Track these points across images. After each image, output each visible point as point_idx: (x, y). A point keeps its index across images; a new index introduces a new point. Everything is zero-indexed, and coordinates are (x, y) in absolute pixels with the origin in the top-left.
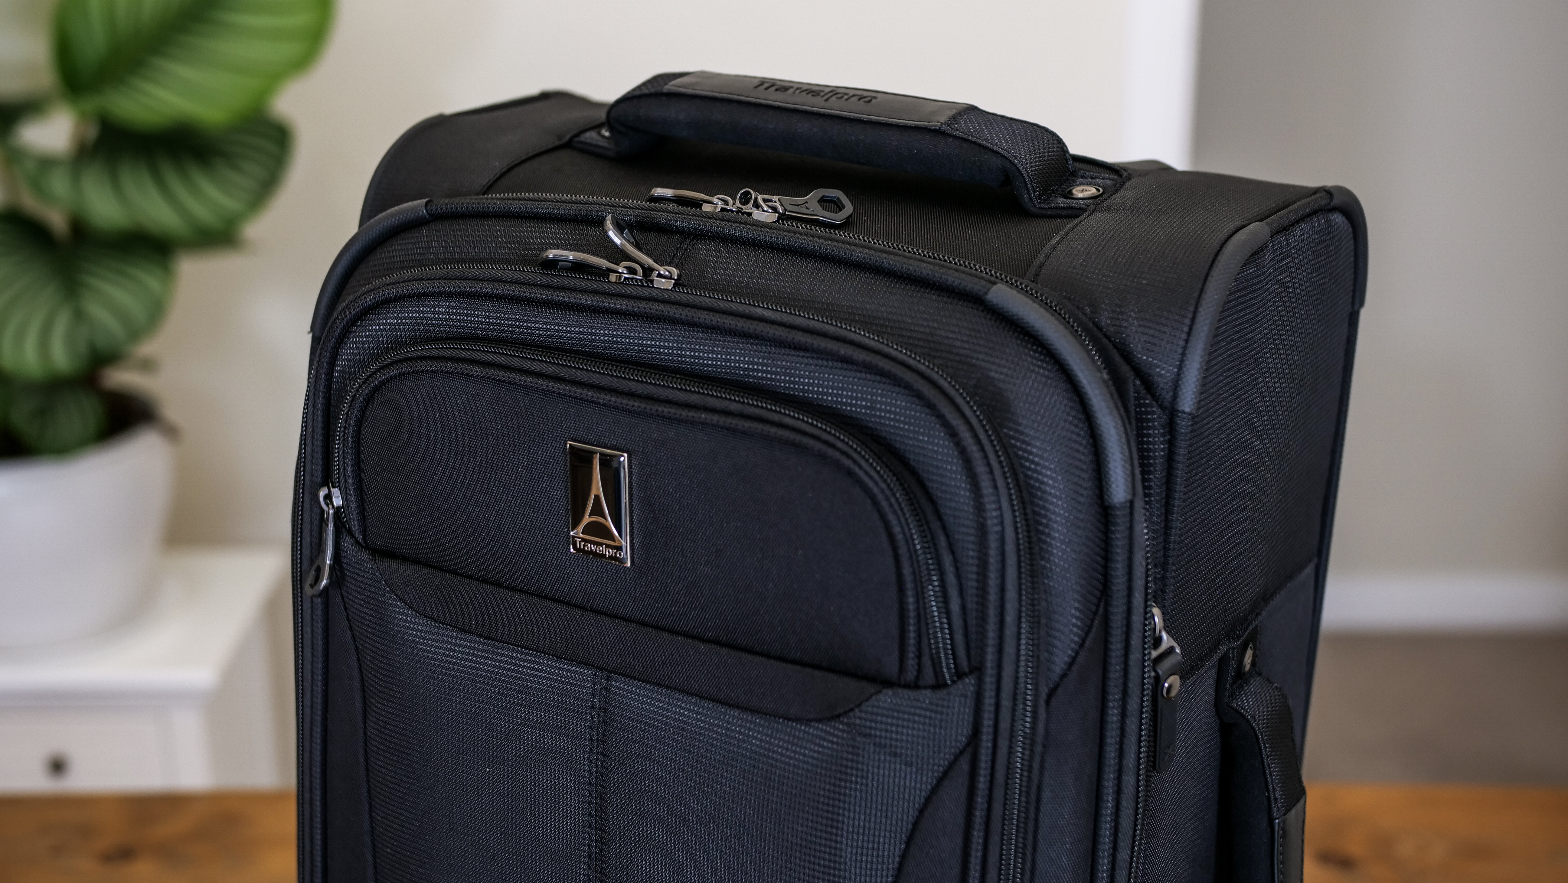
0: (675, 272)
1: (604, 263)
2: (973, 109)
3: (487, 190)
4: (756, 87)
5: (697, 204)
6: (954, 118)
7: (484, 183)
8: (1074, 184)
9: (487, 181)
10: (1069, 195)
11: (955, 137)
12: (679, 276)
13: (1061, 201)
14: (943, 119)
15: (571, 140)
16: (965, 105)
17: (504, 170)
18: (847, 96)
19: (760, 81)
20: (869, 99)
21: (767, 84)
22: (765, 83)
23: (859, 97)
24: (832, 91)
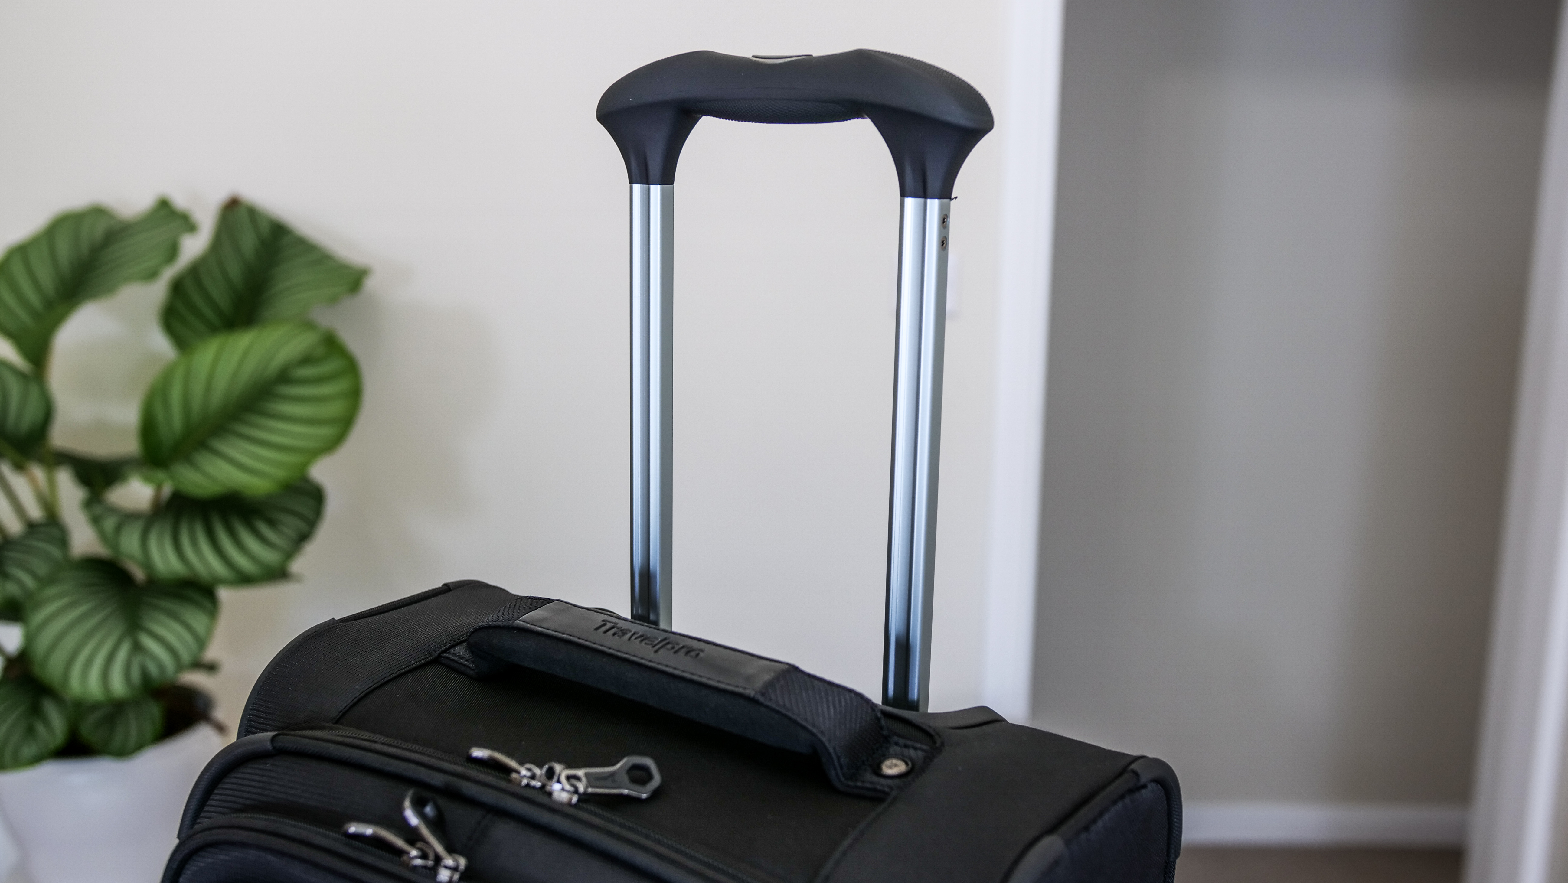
0: (462, 862)
1: (400, 843)
2: (793, 670)
3: (340, 720)
4: (597, 629)
5: (508, 770)
6: (770, 684)
7: (341, 709)
8: (885, 757)
9: (345, 705)
10: (878, 772)
11: (767, 707)
12: (468, 868)
13: (869, 777)
14: (759, 684)
15: (439, 655)
16: (787, 666)
17: (364, 693)
18: (677, 647)
19: (603, 621)
20: (697, 652)
21: (609, 625)
22: (608, 623)
23: (688, 650)
24: (665, 639)
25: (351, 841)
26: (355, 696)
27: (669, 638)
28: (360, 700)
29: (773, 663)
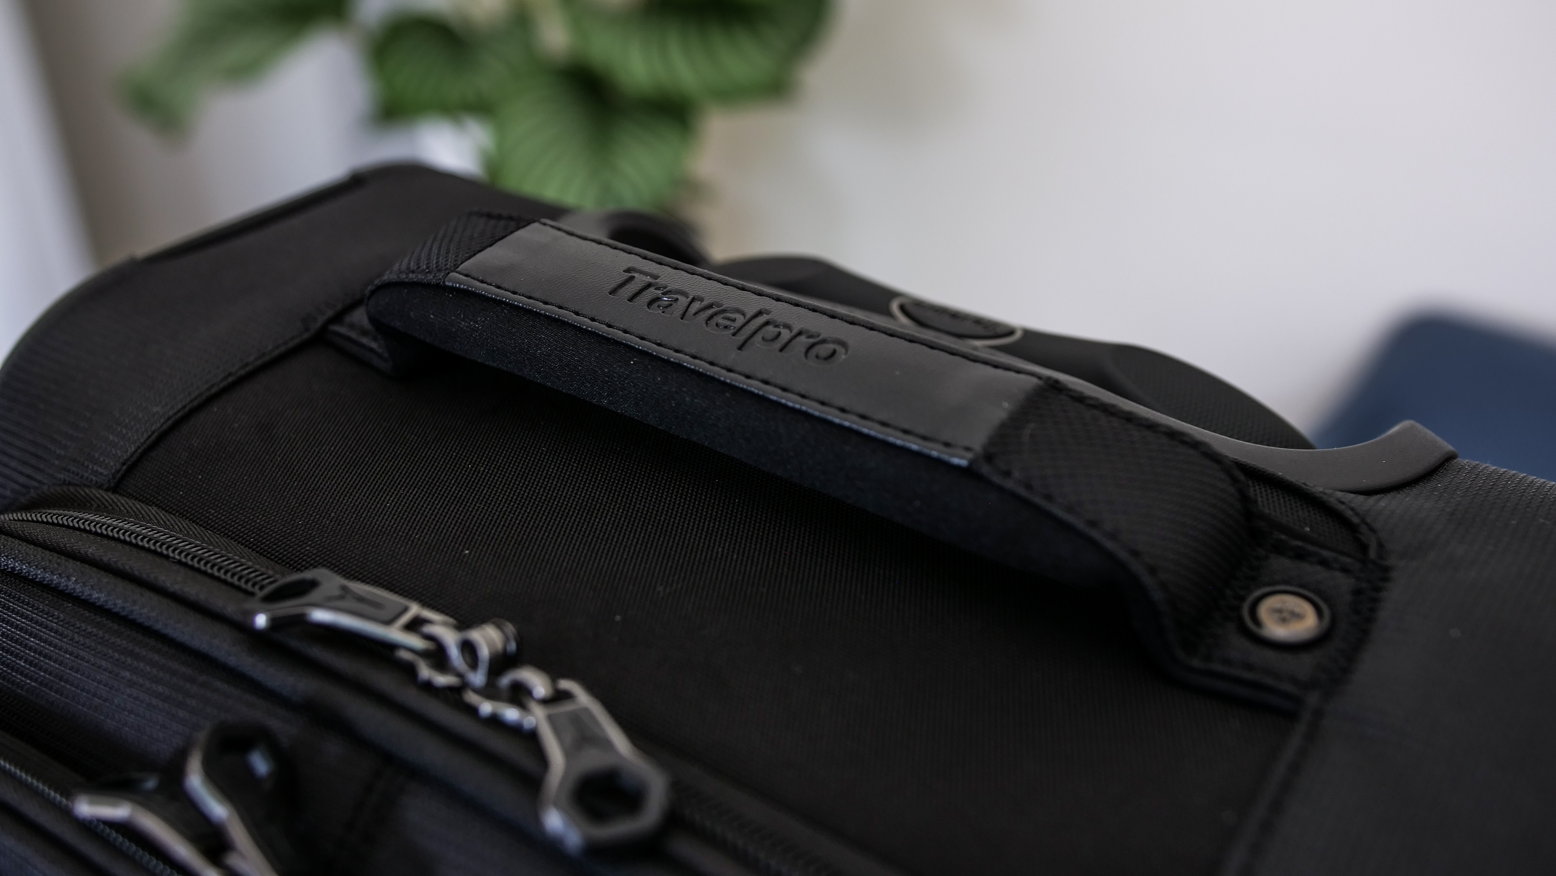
3: (123, 485)
4: (613, 292)
7: (125, 456)
14: (978, 439)
15: (324, 328)
16: (1035, 380)
17: (170, 422)
18: (786, 335)
19: (628, 270)
20: (831, 346)
21: (641, 280)
22: (636, 275)
23: (811, 341)
24: (760, 313)
25: (141, 852)
26: (154, 428)
27: (768, 312)
28: (163, 436)
29: (1000, 372)
